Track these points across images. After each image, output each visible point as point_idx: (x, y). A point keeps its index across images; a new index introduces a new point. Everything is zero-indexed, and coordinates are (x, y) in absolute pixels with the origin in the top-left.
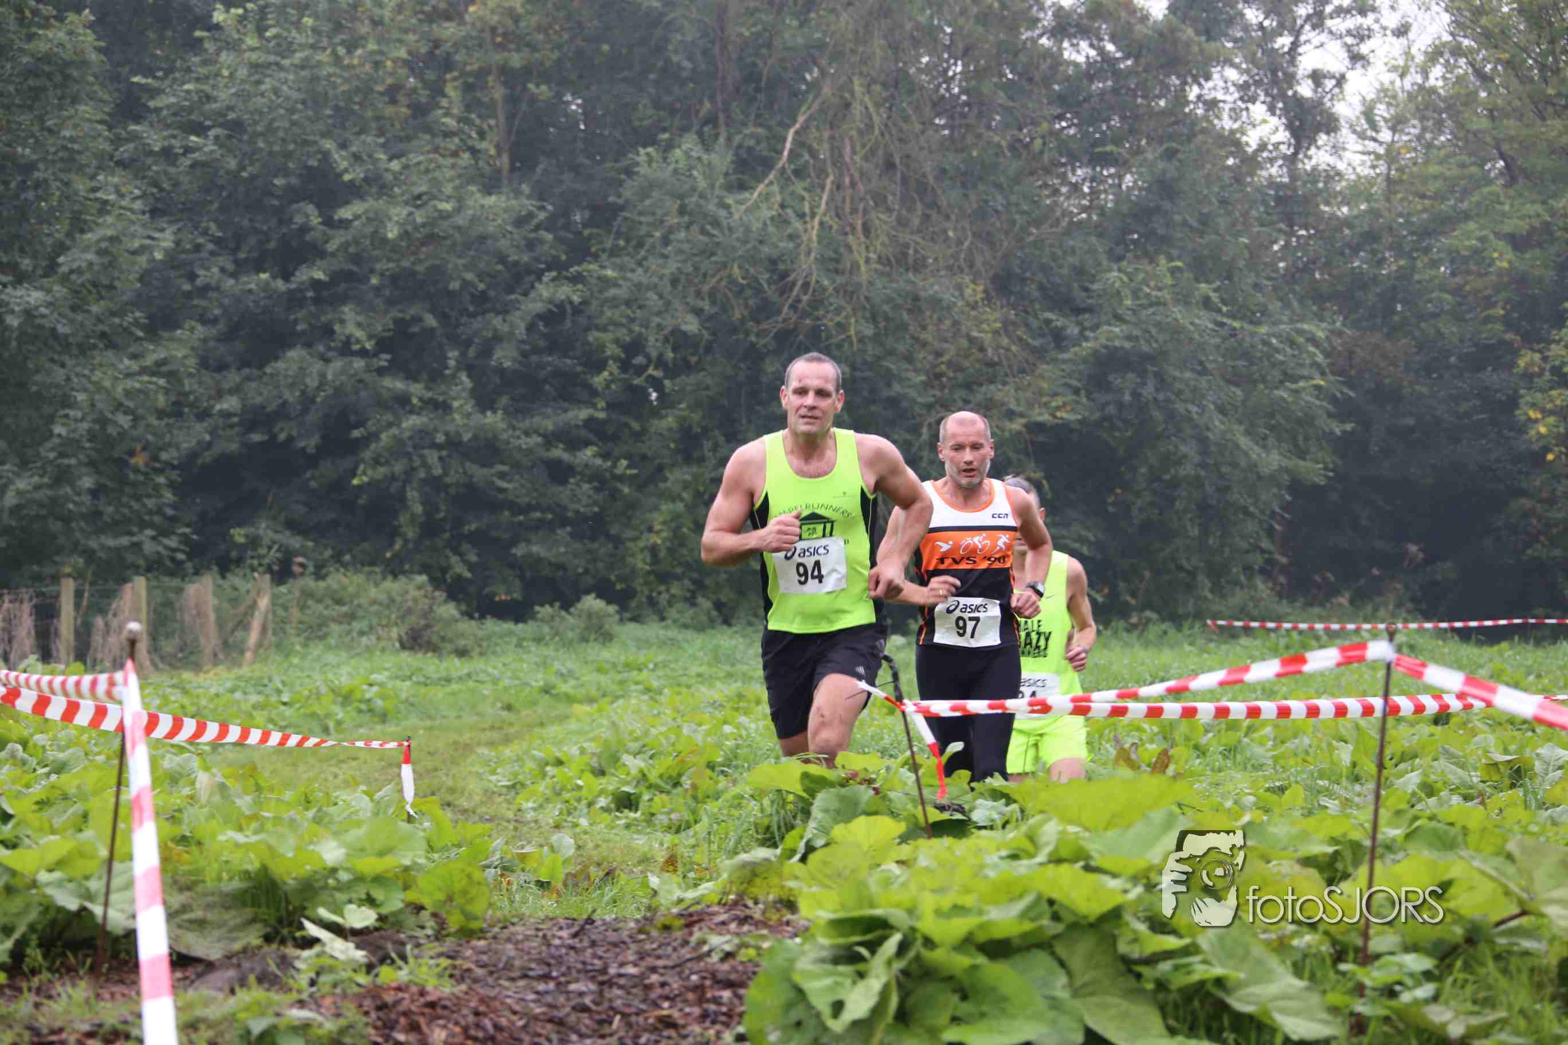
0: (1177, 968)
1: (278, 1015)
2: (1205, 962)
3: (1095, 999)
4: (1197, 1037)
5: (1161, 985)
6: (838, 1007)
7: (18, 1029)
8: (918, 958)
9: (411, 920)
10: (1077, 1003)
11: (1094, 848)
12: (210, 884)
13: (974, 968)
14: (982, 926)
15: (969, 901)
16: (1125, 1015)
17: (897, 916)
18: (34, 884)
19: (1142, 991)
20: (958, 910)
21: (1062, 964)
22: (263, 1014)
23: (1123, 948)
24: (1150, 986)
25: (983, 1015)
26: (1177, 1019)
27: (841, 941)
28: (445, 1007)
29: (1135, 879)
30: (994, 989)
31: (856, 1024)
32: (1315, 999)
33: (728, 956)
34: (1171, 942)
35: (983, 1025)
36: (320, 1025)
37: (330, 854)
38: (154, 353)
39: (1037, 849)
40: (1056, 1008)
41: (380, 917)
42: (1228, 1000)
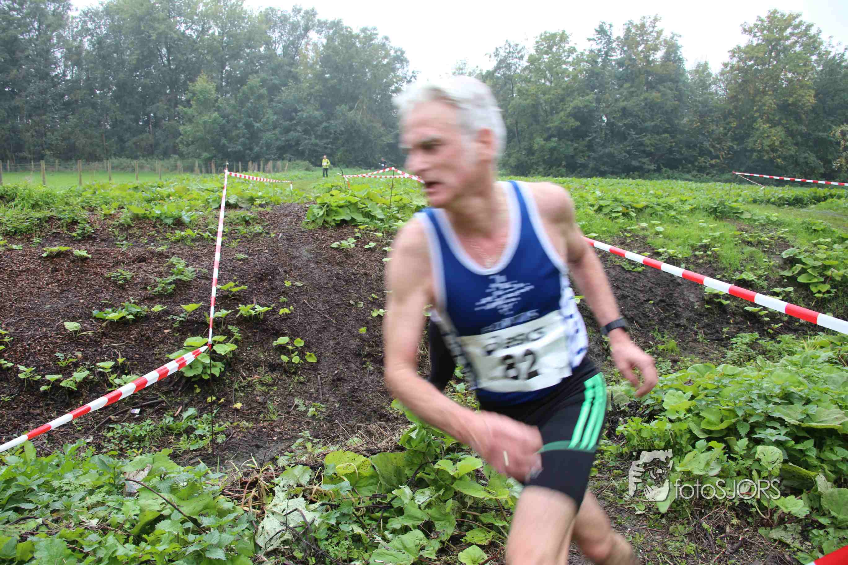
0: (365, 209)
1: (247, 214)
2: (369, 209)
3: (354, 213)
4: (366, 218)
5: (362, 212)
6: (318, 214)
7: (213, 215)
8: (330, 208)
9: (270, 203)
10: (351, 214)
11: (356, 194)
12: (245, 198)
13: (337, 209)
14: (339, 204)
15: (338, 201)
16: (357, 215)
17: (328, 202)
19: (360, 212)
20: (336, 202)
21: (349, 209)
22: (244, 214)
23: (358, 207)
25: (338, 215)
26: (364, 216)
27: (320, 205)
28: (269, 214)
29: (361, 198)
30: (340, 212)
31: (321, 216)
33: (309, 207)
34: (364, 206)
35: (338, 217)
36: (252, 216)
37: (260, 194)
38: (274, 132)
39: (349, 194)
40: (348, 214)
41: (266, 202)
42: (371, 213)
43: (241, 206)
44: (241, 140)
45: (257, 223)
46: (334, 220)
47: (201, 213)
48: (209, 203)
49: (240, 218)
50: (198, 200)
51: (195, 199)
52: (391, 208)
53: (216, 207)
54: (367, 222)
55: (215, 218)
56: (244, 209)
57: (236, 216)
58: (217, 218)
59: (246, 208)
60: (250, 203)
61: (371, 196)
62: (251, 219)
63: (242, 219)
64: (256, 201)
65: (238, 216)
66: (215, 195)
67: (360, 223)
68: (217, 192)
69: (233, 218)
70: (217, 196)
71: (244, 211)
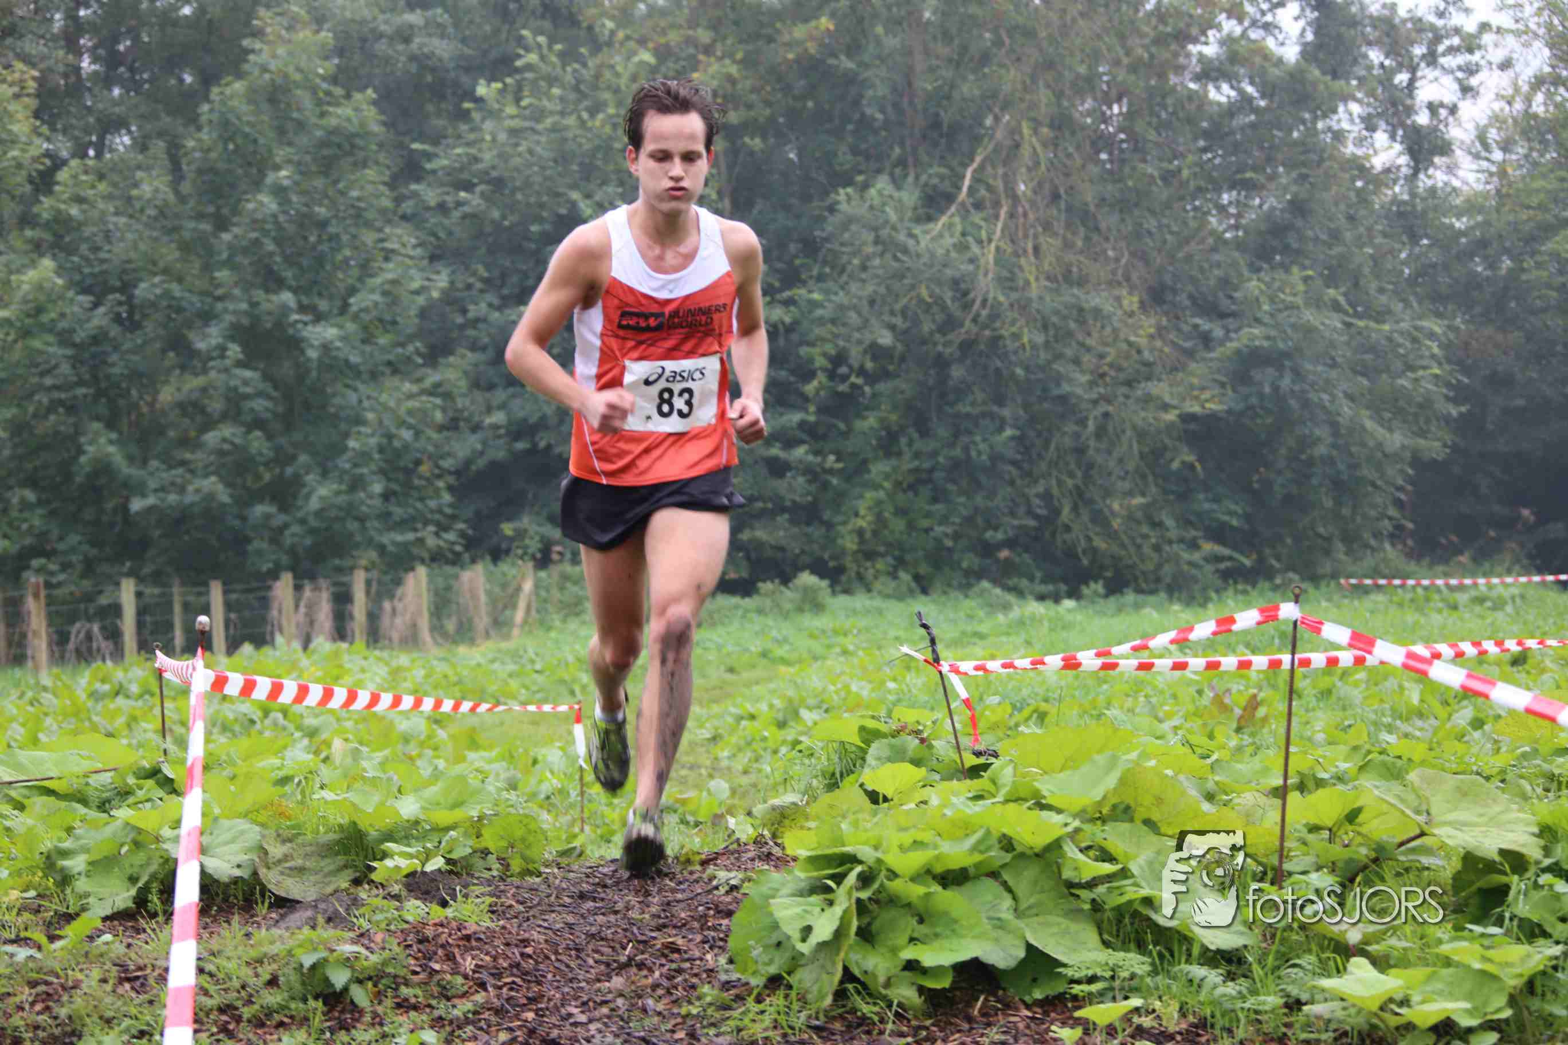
0: (1110, 890)
1: (332, 951)
2: (1136, 885)
3: (1040, 919)
4: (1127, 950)
5: (1096, 906)
6: (807, 930)
7: (108, 966)
8: (882, 887)
9: (478, 863)
10: (1020, 924)
11: (1046, 788)
12: (309, 837)
13: (928, 895)
14: (937, 858)
15: (927, 836)
16: (1066, 932)
17: (867, 853)
18: (158, 839)
19: (1082, 910)
20: (917, 844)
21: (1010, 890)
22: (315, 949)
23: (1067, 874)
24: (1087, 907)
25: (937, 936)
26: (1110, 934)
27: (815, 874)
28: (479, 939)
29: (1081, 814)
30: (946, 914)
31: (822, 945)
33: (734, 888)
34: (1107, 868)
35: (936, 944)
36: (367, 959)
37: (408, 808)
38: (433, 377)
39: (998, 790)
40: (1000, 928)
41: (449, 861)
42: (1154, 917)
43: (283, 894)
44: (211, 438)
45: (404, 1006)
46: (911, 966)
47: (22, 953)
48: (65, 880)
49: (289, 977)
52: (1290, 874)
53: (130, 904)
54: (1133, 976)
55: (128, 980)
56: (309, 913)
57: (260, 961)
58: (145, 977)
59: (322, 906)
60: (349, 874)
61: (1147, 800)
62: (360, 982)
63: (303, 983)
64: (385, 855)
65: (275, 966)
66: (119, 823)
67: (1086, 988)
68: (131, 800)
69: (252, 981)
70: (132, 835)
71: (313, 928)
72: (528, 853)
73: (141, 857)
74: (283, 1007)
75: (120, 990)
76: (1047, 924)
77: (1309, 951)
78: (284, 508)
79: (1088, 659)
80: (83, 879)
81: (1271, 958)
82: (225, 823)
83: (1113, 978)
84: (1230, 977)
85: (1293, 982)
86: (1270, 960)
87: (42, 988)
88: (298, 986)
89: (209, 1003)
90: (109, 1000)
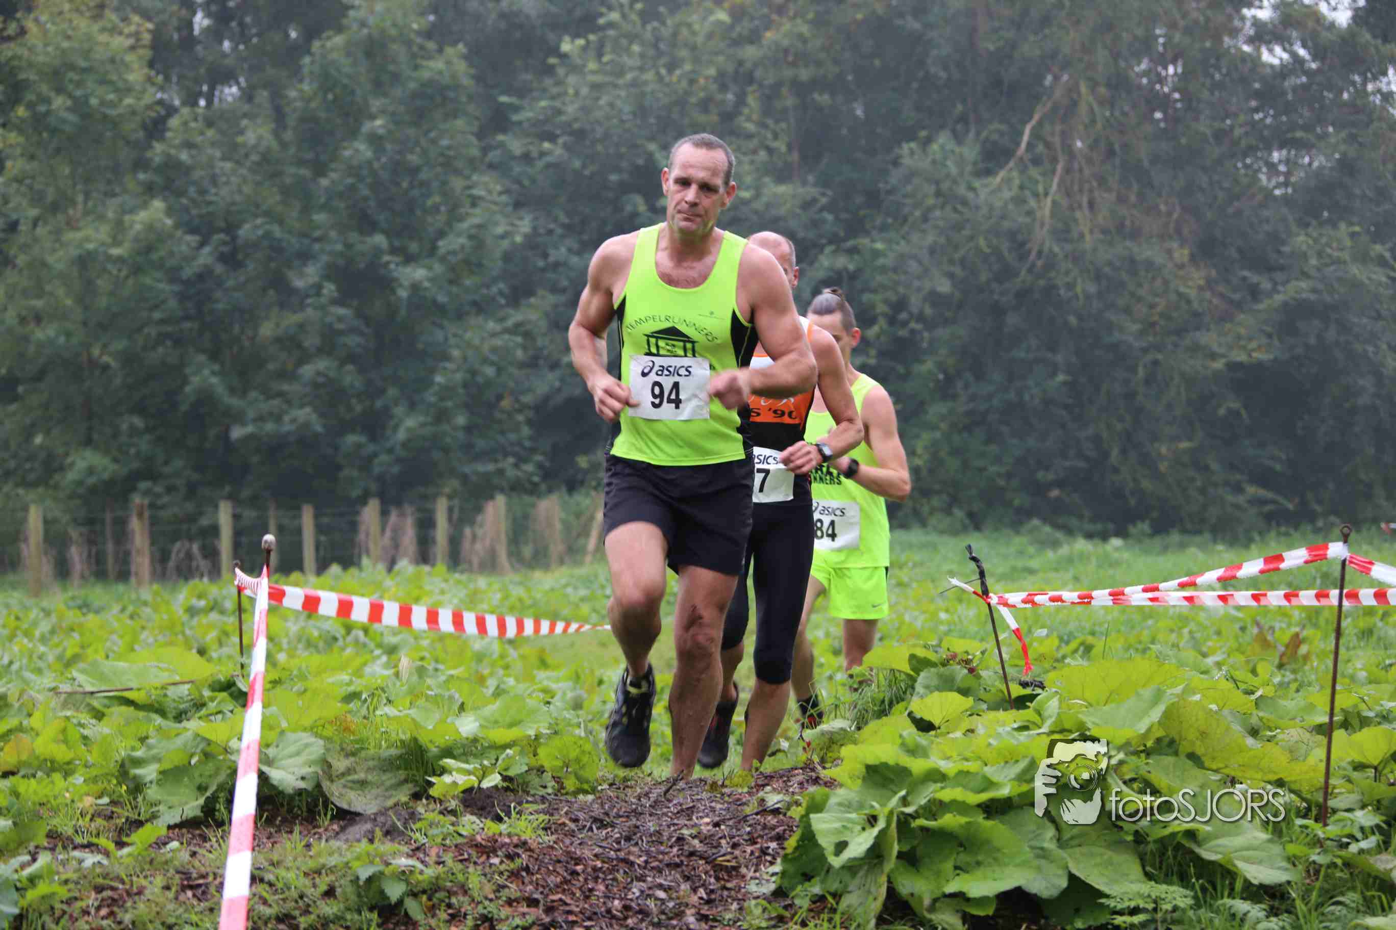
1: (388, 864)
3: (1084, 849)
4: (1170, 883)
5: (1140, 838)
6: (842, 847)
7: (172, 871)
9: (535, 781)
10: (1063, 854)
11: (1092, 720)
12: (372, 751)
13: (971, 825)
16: (1110, 863)
18: (226, 750)
19: (1125, 842)
21: (1053, 820)
22: (372, 863)
24: (1130, 838)
25: (978, 864)
26: (1153, 866)
29: (1125, 747)
30: (988, 842)
32: (1276, 849)
35: (979, 873)
36: (421, 872)
37: (467, 726)
38: (515, 317)
39: (1043, 720)
40: (1044, 857)
41: (505, 778)
42: (1197, 850)
43: (345, 806)
46: (960, 895)
47: (90, 859)
48: (137, 788)
49: (346, 888)
50: (67, 770)
51: (51, 767)
52: (1334, 811)
53: (198, 813)
54: (1175, 909)
55: (191, 887)
56: (368, 826)
57: (318, 872)
58: (207, 885)
59: (381, 819)
60: (409, 789)
61: (1192, 735)
62: (414, 895)
63: (359, 895)
64: (443, 771)
65: (332, 878)
66: (189, 735)
67: (1128, 919)
68: (204, 712)
69: (310, 891)
70: (201, 746)
71: (371, 841)
72: (581, 773)
73: (210, 767)
74: (338, 918)
75: (182, 897)
76: (1092, 855)
77: (1353, 889)
78: (373, 438)
79: (1136, 596)
80: (154, 787)
81: (1315, 894)
82: (291, 736)
83: (1155, 910)
84: (1273, 912)
85: (1338, 919)
86: (1314, 895)
87: (107, 893)
88: (353, 898)
89: (267, 911)
90: (171, 906)
